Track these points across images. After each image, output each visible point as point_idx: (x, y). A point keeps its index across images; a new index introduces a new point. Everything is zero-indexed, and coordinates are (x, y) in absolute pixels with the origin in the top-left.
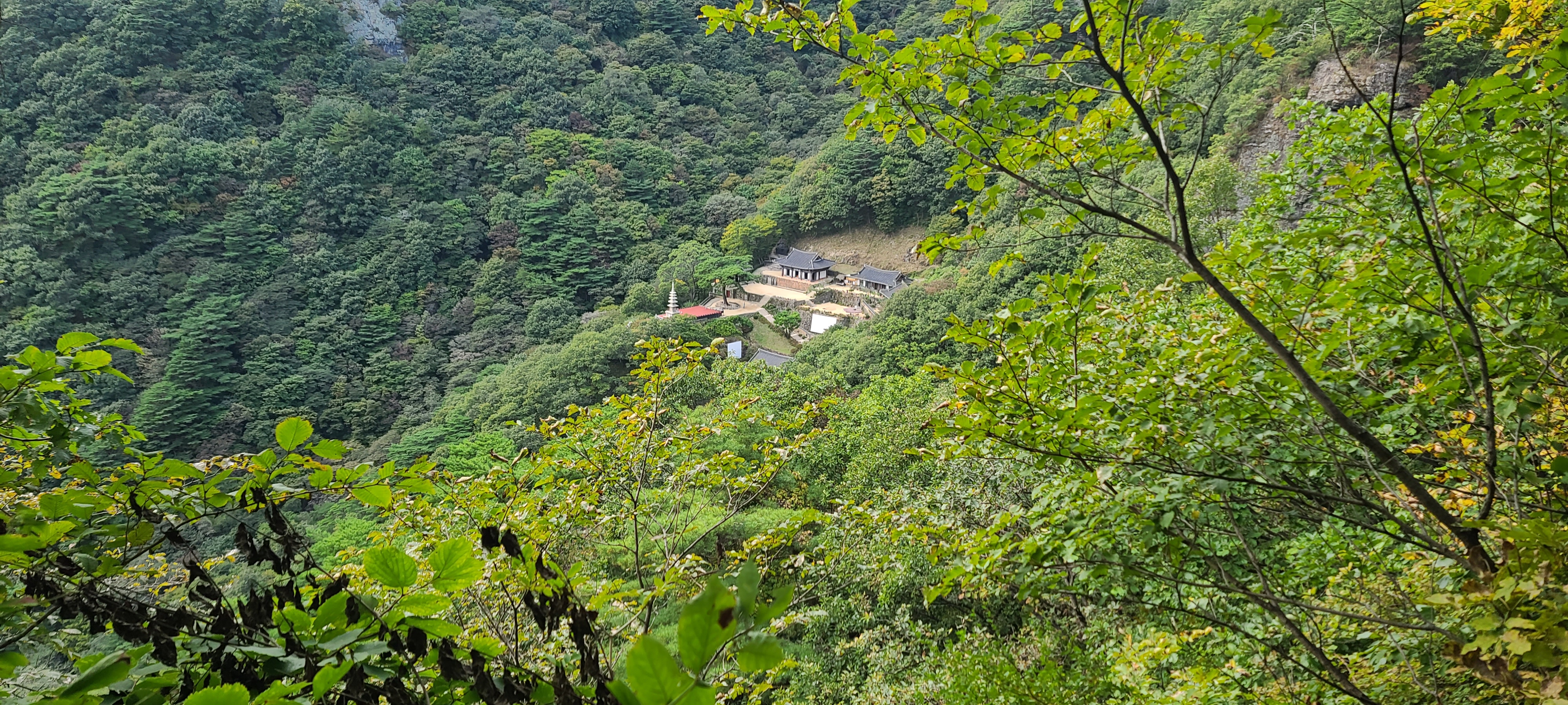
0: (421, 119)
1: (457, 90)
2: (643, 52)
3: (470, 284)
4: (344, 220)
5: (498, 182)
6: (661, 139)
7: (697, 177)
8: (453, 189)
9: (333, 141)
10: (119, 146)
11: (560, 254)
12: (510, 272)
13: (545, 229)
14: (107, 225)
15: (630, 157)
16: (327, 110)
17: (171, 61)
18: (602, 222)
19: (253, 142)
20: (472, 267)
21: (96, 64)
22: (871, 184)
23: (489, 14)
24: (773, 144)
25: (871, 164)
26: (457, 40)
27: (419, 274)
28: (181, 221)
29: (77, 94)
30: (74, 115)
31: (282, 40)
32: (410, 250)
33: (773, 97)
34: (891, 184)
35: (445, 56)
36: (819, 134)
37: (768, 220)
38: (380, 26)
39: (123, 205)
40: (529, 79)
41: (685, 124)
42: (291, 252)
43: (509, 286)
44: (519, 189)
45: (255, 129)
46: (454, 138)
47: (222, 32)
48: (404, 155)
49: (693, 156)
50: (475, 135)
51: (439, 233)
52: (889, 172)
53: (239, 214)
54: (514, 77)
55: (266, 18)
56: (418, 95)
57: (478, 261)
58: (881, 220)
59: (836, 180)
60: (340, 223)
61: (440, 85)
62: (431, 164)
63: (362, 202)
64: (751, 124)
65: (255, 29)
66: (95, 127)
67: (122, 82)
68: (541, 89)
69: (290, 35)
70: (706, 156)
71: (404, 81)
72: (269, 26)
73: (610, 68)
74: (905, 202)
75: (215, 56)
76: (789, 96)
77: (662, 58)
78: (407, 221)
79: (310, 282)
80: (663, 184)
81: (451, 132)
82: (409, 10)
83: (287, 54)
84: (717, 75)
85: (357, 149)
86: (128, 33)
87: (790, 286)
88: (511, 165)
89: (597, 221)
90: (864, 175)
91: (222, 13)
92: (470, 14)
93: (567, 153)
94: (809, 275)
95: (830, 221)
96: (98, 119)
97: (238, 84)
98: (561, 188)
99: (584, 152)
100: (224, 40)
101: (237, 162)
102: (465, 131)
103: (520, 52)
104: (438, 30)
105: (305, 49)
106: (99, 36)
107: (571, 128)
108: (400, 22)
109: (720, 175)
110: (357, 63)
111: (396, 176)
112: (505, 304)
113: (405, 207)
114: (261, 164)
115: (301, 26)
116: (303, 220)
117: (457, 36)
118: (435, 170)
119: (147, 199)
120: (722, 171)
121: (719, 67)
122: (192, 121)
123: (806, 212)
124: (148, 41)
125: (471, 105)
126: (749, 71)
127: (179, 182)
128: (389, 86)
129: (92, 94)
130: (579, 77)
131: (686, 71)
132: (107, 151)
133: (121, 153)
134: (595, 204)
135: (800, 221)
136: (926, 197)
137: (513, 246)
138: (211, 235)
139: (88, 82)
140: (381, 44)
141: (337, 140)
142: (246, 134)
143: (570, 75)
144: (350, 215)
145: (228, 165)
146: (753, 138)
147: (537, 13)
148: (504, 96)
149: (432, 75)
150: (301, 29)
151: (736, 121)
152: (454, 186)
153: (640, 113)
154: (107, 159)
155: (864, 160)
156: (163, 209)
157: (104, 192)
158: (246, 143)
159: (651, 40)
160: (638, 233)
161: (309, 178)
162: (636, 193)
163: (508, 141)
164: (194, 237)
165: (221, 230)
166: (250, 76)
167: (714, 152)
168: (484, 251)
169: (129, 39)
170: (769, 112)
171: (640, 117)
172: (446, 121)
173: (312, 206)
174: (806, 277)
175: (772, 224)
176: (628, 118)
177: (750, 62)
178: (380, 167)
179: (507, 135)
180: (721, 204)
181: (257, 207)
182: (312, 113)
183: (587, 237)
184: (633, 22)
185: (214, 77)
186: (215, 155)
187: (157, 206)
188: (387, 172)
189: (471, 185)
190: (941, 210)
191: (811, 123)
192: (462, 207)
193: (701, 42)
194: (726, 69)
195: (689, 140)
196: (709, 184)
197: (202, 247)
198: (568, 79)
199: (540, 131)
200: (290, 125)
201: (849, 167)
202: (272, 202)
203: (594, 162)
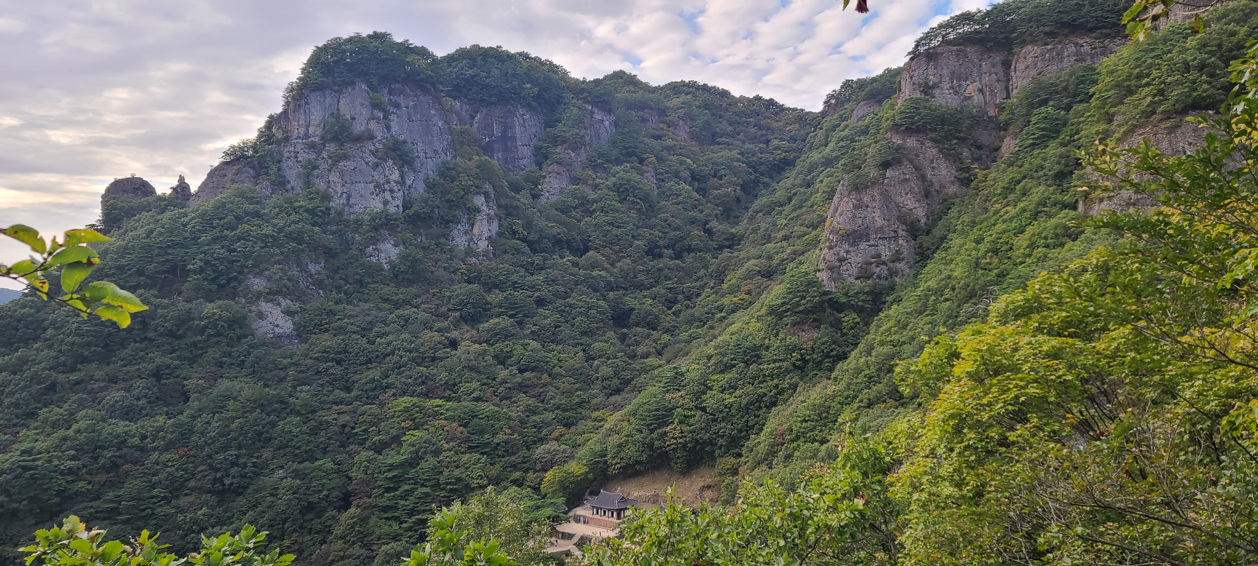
0: (304, 393)
1: (337, 370)
2: (491, 333)
3: (330, 532)
4: (227, 482)
5: (362, 443)
6: (501, 401)
7: (530, 430)
8: (325, 451)
9: (228, 416)
10: (48, 429)
11: (408, 503)
12: (364, 520)
13: (397, 481)
14: (24, 497)
15: (473, 417)
16: (227, 390)
17: (105, 360)
18: (446, 473)
19: (161, 420)
20: (333, 517)
21: (43, 365)
22: (666, 433)
23: (369, 310)
24: (595, 401)
25: (664, 416)
26: (341, 330)
27: (286, 526)
28: (88, 490)
29: (23, 389)
30: (17, 405)
31: (199, 338)
32: (281, 505)
33: (596, 362)
34: (682, 432)
35: (329, 343)
36: (633, 391)
37: (581, 466)
38: (281, 322)
39: (39, 479)
40: (396, 358)
41: (522, 387)
42: (176, 512)
43: (362, 533)
44: (378, 449)
45: (165, 409)
46: (330, 408)
47: (150, 335)
48: (285, 424)
49: (527, 414)
50: (347, 405)
51: (308, 489)
52: (680, 422)
53: (137, 482)
54: (385, 357)
55: (189, 321)
56: (303, 375)
57: (339, 511)
58: (676, 463)
59: (638, 430)
60: (223, 485)
61: (322, 366)
62: (308, 431)
63: (245, 466)
64: (577, 385)
65: (178, 330)
66: (33, 415)
67: (61, 378)
68: (405, 366)
69: (206, 333)
70: (539, 413)
71: (294, 364)
72: (190, 328)
73: (463, 347)
74: (695, 447)
75: (142, 353)
76: (610, 362)
77: (506, 337)
78: (282, 479)
79: (189, 538)
80: (500, 437)
81: (328, 403)
82: (305, 310)
83: (202, 348)
84: (551, 348)
85: (247, 421)
86: (74, 339)
87: (599, 524)
88: (374, 428)
89: (441, 473)
90: (660, 426)
91: (154, 320)
92: (353, 310)
93: (422, 415)
94: (615, 514)
95: (633, 465)
96: (36, 408)
97: (157, 375)
98: (414, 446)
99: (436, 415)
100: (151, 340)
101: (144, 437)
102: (340, 402)
103: (390, 338)
104: (326, 323)
105: (217, 343)
106: (51, 342)
107: (427, 395)
108: (296, 318)
109: (549, 428)
110: (256, 352)
111: (277, 442)
112: (357, 550)
113: (282, 467)
114: (164, 438)
115: (215, 326)
116: (192, 484)
117: (341, 328)
118: (310, 435)
119: (62, 473)
120: (551, 425)
121: (553, 342)
122: (113, 406)
123: (613, 458)
124: (89, 344)
125: (347, 381)
126: (577, 344)
127: (92, 457)
128: (281, 369)
129: (36, 387)
130: (437, 355)
131: (524, 346)
132: (38, 434)
133: (49, 435)
134: (441, 458)
135: (608, 466)
136: (712, 443)
137: (370, 497)
138: (112, 501)
139: (35, 379)
140: (280, 337)
141: (230, 414)
142: (157, 414)
143: (430, 354)
144: (234, 477)
145: (136, 441)
146: (578, 396)
147: (408, 307)
148: (375, 373)
149: (317, 359)
150: (215, 328)
151: (564, 384)
152: (325, 448)
153: (485, 381)
154: (37, 441)
155: (659, 413)
156: (73, 481)
157: (25, 469)
158: (154, 421)
159: (498, 324)
160: (476, 481)
161: (202, 448)
162: (477, 447)
163: (374, 408)
164: (95, 504)
165: (120, 496)
166: (168, 367)
167: (545, 409)
168: (345, 503)
169: (73, 344)
170: (592, 375)
171: (485, 384)
172: (324, 395)
173: (201, 472)
174: (612, 516)
175: (585, 469)
176: (475, 385)
177: (578, 337)
178: (264, 436)
179: (374, 404)
180: (548, 453)
181: (154, 475)
182: (214, 394)
183: (431, 487)
184: (485, 310)
185: (139, 369)
186: (126, 432)
187: (70, 478)
188: (270, 439)
189: (340, 447)
190: (725, 453)
191: (627, 382)
192: (330, 465)
193: (539, 323)
194: (558, 343)
195: (525, 401)
196: (539, 436)
197: (102, 512)
198: (428, 357)
199: (401, 399)
200: (194, 404)
201: (648, 419)
202: (168, 469)
203: (443, 422)
